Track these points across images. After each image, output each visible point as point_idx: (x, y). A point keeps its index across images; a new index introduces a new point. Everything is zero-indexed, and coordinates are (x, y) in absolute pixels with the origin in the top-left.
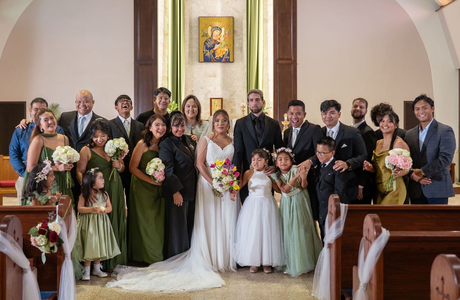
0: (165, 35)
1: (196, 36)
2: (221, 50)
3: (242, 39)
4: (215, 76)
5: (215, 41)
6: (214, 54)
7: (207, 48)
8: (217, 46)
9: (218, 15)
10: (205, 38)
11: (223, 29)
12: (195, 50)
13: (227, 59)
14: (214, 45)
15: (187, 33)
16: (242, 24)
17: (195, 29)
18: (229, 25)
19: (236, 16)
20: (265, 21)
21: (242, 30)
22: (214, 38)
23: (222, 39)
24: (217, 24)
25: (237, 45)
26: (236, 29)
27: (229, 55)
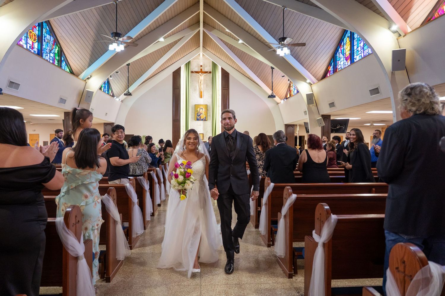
0: (183, 111)
1: (194, 111)
2: (203, 116)
3: (210, 112)
4: (201, 125)
5: (201, 113)
6: (200, 118)
7: (198, 116)
8: (201, 115)
9: (202, 103)
10: (197, 112)
11: (204, 109)
12: (193, 116)
13: (205, 120)
14: (200, 115)
15: (191, 110)
16: (210, 107)
17: (194, 109)
18: (206, 108)
19: (208, 104)
20: (219, 106)
21: (210, 109)
22: (200, 112)
23: (203, 112)
24: (201, 107)
25: (208, 114)
26: (208, 109)
27: (206, 118)
